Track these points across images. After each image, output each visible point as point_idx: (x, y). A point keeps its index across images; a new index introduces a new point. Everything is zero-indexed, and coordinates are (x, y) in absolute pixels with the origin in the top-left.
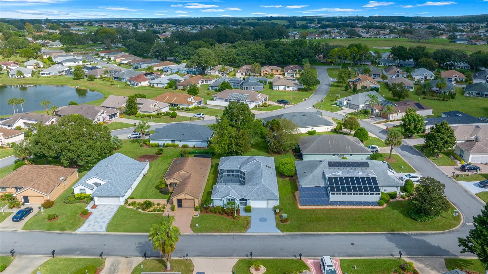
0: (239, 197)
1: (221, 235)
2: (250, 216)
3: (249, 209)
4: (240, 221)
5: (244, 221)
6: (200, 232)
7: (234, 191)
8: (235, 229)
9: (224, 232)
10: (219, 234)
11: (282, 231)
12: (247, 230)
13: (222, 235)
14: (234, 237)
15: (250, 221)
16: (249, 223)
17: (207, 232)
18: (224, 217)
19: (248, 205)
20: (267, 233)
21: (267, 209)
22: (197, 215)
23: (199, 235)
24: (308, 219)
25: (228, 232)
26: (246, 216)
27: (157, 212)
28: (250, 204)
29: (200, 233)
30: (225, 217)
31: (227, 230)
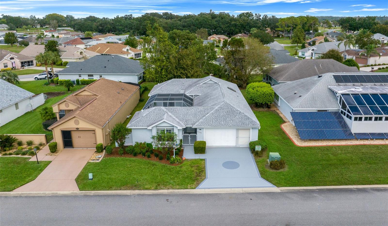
0: (182, 124)
1: (139, 195)
2: (204, 160)
3: (201, 146)
4: (184, 168)
5: (192, 167)
6: (94, 190)
7: (173, 116)
8: (172, 181)
9: (147, 189)
10: (137, 192)
11: (278, 185)
12: (198, 184)
13: (143, 195)
14: (170, 198)
15: (204, 167)
16: (202, 171)
17: (110, 188)
18: (152, 162)
19: (198, 140)
20: (244, 189)
21: (236, 148)
22: (98, 160)
23: (91, 196)
24: (324, 162)
25: (156, 189)
26: (196, 160)
27: (19, 156)
28: (203, 138)
29: (93, 193)
30: (154, 161)
31: (155, 185)
